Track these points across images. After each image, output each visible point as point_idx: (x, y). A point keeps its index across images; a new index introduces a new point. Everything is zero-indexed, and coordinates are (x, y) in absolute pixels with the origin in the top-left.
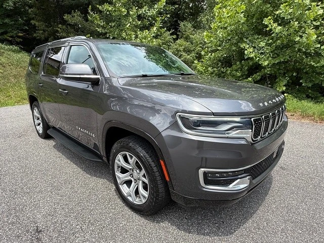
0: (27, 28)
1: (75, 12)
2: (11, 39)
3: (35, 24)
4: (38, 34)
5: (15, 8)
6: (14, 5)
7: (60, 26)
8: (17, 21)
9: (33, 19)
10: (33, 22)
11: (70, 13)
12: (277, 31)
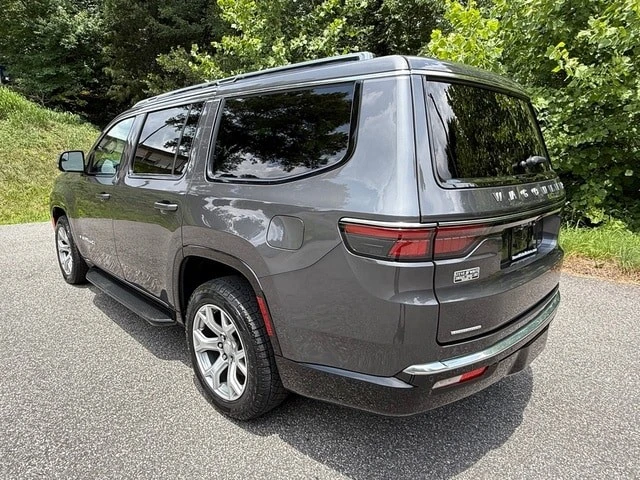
0: (96, 81)
1: (175, 49)
2: (68, 101)
3: (110, 74)
4: (113, 92)
5: (80, 46)
6: (78, 41)
7: (150, 75)
8: (81, 69)
9: (107, 64)
10: (107, 70)
11: (167, 51)
12: (577, 75)
